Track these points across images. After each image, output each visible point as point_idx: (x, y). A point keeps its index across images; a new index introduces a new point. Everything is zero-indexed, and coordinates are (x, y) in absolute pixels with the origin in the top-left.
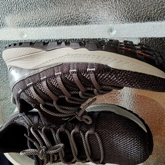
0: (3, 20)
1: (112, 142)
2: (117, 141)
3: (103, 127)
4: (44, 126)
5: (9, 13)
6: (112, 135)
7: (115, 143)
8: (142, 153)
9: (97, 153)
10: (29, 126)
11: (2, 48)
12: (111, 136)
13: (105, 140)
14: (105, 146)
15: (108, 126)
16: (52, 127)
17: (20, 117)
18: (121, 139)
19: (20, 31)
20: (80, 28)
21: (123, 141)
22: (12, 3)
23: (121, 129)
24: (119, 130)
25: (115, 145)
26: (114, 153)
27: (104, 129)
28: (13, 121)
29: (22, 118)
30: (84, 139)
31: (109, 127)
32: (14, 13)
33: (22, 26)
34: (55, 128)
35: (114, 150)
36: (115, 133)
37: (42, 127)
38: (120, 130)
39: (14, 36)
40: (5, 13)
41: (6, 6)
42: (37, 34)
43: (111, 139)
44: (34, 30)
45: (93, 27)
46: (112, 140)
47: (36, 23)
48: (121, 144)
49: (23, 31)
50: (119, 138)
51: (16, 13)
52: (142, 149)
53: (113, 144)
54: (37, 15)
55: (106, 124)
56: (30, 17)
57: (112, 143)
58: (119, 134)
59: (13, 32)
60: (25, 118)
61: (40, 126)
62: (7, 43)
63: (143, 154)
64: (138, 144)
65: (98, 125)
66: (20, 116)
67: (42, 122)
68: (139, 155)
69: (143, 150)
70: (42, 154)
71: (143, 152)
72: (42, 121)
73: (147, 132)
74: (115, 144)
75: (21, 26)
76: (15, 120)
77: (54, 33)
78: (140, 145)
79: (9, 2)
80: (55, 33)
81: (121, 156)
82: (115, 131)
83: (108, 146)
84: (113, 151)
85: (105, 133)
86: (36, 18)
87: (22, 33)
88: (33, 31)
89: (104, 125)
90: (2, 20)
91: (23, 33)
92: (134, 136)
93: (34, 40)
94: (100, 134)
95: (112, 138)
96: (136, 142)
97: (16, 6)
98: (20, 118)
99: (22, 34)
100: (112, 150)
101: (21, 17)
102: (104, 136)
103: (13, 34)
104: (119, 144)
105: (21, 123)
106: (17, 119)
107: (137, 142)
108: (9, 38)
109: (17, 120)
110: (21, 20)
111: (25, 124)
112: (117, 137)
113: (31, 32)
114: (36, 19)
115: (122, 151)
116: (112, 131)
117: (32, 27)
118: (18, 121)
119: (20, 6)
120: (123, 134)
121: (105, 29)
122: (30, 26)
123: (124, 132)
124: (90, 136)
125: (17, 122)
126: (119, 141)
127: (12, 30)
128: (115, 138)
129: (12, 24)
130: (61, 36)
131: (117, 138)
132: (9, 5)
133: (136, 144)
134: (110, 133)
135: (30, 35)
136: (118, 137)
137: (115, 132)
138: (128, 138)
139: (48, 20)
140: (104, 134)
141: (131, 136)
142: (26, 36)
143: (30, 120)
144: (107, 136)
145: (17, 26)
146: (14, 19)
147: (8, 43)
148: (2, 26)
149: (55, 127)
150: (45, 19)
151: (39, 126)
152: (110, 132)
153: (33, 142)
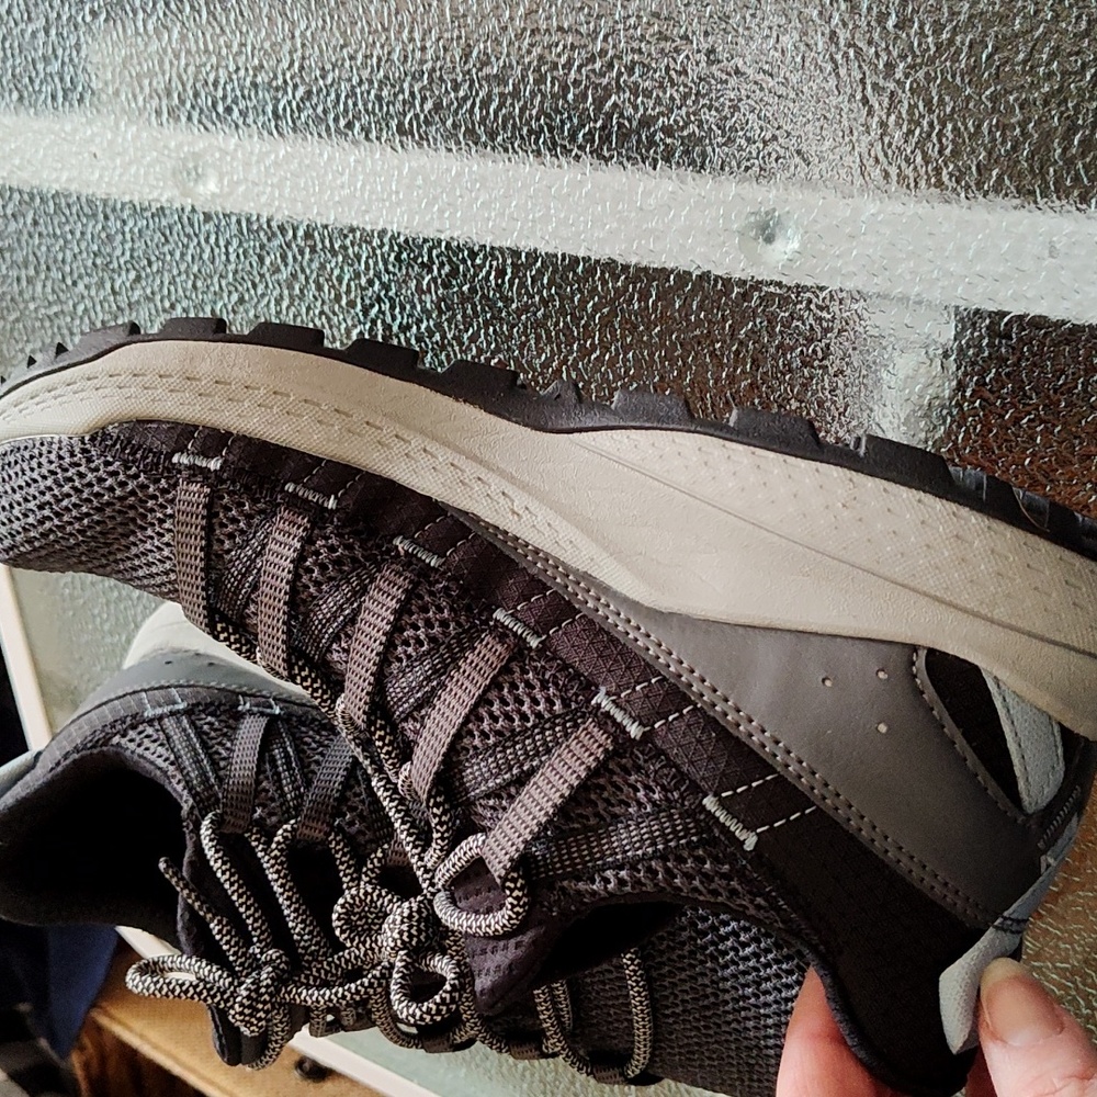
0: (71, 60)
1: (713, 982)
2: (745, 986)
4: (288, 811)
5: (106, 20)
7: (727, 991)
9: (611, 1023)
10: (194, 799)
11: (61, 242)
13: (664, 964)
14: (667, 997)
16: (340, 829)
17: (150, 722)
18: (768, 979)
19: (180, 146)
20: (562, 187)
21: (780, 992)
25: (727, 1003)
26: (716, 1042)
28: (107, 740)
29: (162, 736)
32: (140, 24)
33: (189, 118)
34: (361, 839)
35: (719, 1026)
37: (274, 819)
39: (136, 175)
40: (80, 19)
42: (280, 185)
43: (703, 963)
44: (268, 153)
45: (647, 194)
46: (714, 971)
47: (275, 112)
48: (766, 1005)
49: (196, 156)
51: (150, 27)
53: (716, 996)
54: (285, 64)
56: (238, 69)
57: (709, 990)
59: (136, 149)
60: (176, 737)
61: (264, 806)
62: (94, 215)
66: (149, 713)
67: (280, 787)
70: (249, 1007)
72: (280, 780)
74: (727, 997)
75: (184, 119)
76: (116, 740)
77: (390, 195)
80: (397, 193)
81: (757, 1068)
83: (683, 1001)
84: (711, 1032)
86: (280, 81)
87: (191, 165)
88: (258, 162)
90: (63, 63)
91: (196, 168)
93: (264, 220)
98: (150, 731)
99: (191, 171)
101: (183, 62)
103: (130, 163)
104: (753, 1000)
105: (152, 763)
106: (132, 734)
108: (108, 184)
109: (132, 740)
110: (180, 77)
111: (174, 781)
113: (247, 164)
114: (277, 89)
117: (250, 136)
118: (132, 746)
121: (726, 217)
122: (237, 126)
125: (128, 753)
127: (124, 139)
129: (123, 98)
130: (436, 225)
135: (238, 183)
136: (751, 964)
139: (355, 104)
142: (211, 186)
143: (210, 756)
145: (158, 113)
146: (140, 64)
147: (101, 216)
148: (65, 98)
149: (360, 832)
150: (333, 96)
151: (259, 811)
153: (209, 916)
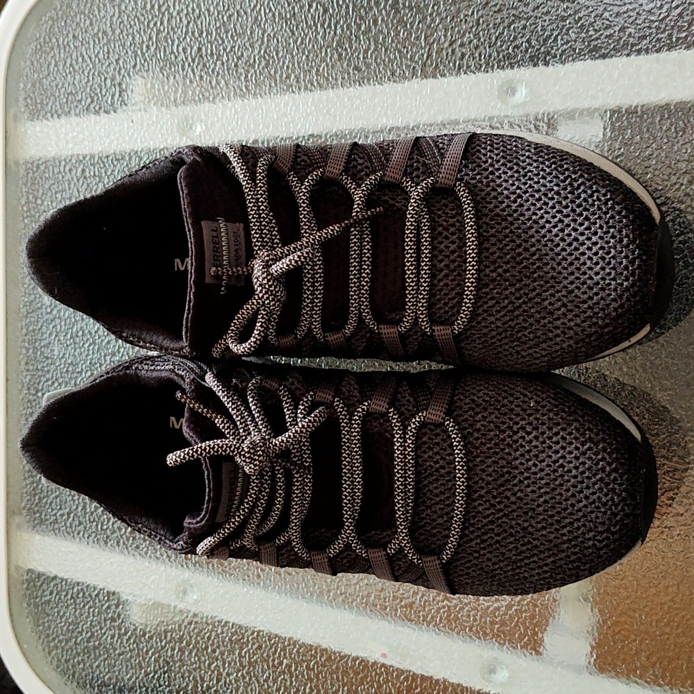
3: (478, 406)
6: (509, 436)
8: (619, 504)
12: (504, 440)
15: (499, 402)
22: (175, 14)
23: (550, 411)
24: (538, 416)
27: (480, 412)
30: (400, 438)
31: (503, 406)
36: (523, 428)
38: (543, 415)
41: (151, 25)
50: (536, 447)
52: (620, 485)
55: (491, 398)
58: (537, 428)
63: (623, 510)
64: (609, 464)
65: (459, 399)
68: (605, 513)
69: (625, 490)
71: (624, 499)
73: (640, 439)
78: (616, 470)
79: (163, 14)
82: (524, 419)
85: (483, 426)
89: (484, 400)
92: (597, 434)
94: (466, 428)
95: (509, 445)
96: (600, 457)
97: (189, 23)
100: (499, 503)
102: (477, 439)
107: (603, 459)
112: (530, 442)
115: (539, 506)
116: (511, 419)
119: (199, 23)
120: (555, 430)
123: (558, 424)
124: (425, 434)
126: (536, 456)
128: (522, 446)
131: (527, 448)
132: (162, 23)
133: (600, 466)
134: (503, 427)
137: (524, 422)
138: (571, 443)
140: (478, 430)
141: (583, 434)
144: (491, 440)
152: (505, 423)
